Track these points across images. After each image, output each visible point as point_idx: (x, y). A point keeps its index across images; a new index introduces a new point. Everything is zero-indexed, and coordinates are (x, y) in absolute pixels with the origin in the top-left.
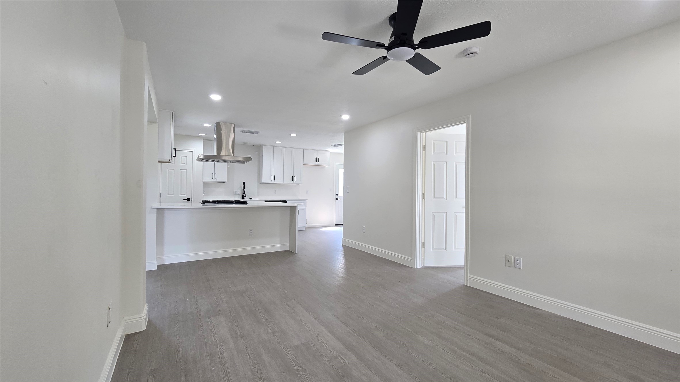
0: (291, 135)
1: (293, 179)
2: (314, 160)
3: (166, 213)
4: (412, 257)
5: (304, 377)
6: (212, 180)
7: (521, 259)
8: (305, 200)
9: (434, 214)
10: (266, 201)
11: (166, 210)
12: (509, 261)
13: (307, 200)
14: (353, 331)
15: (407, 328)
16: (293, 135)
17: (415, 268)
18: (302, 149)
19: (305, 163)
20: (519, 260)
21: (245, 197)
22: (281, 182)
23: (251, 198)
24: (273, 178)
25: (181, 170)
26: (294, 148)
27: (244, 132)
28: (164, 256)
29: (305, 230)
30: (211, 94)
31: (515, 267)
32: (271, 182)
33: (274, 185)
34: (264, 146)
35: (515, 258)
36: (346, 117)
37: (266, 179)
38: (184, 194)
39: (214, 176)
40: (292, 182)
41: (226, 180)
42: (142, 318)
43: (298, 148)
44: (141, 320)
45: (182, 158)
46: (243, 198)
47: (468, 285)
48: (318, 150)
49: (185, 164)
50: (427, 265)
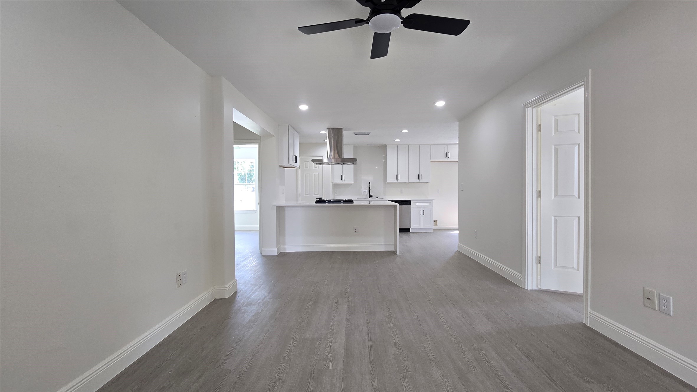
0: (403, 131)
1: (420, 177)
2: (444, 155)
3: (286, 209)
4: (521, 274)
5: (282, 366)
6: (341, 181)
7: (671, 298)
8: (432, 200)
9: (557, 218)
10: (388, 201)
11: (286, 207)
12: (649, 299)
13: (434, 199)
14: (368, 341)
15: (430, 354)
16: (405, 131)
17: (525, 289)
18: (429, 144)
19: (433, 159)
20: (668, 300)
21: (372, 196)
22: (407, 181)
23: (377, 198)
24: (397, 177)
25: (314, 173)
26: (420, 145)
27: (356, 134)
28: (286, 245)
29: (432, 231)
30: (300, 105)
31: (659, 310)
32: (395, 181)
33: (398, 184)
34: (387, 146)
35: (659, 295)
36: (440, 104)
37: (390, 178)
38: (317, 194)
39: (343, 177)
40: (418, 181)
41: (352, 181)
42: (226, 289)
43: (423, 144)
44: (227, 289)
45: (305, 163)
46: (370, 198)
47: (588, 325)
48: (447, 144)
49: (317, 168)
50: (543, 287)
